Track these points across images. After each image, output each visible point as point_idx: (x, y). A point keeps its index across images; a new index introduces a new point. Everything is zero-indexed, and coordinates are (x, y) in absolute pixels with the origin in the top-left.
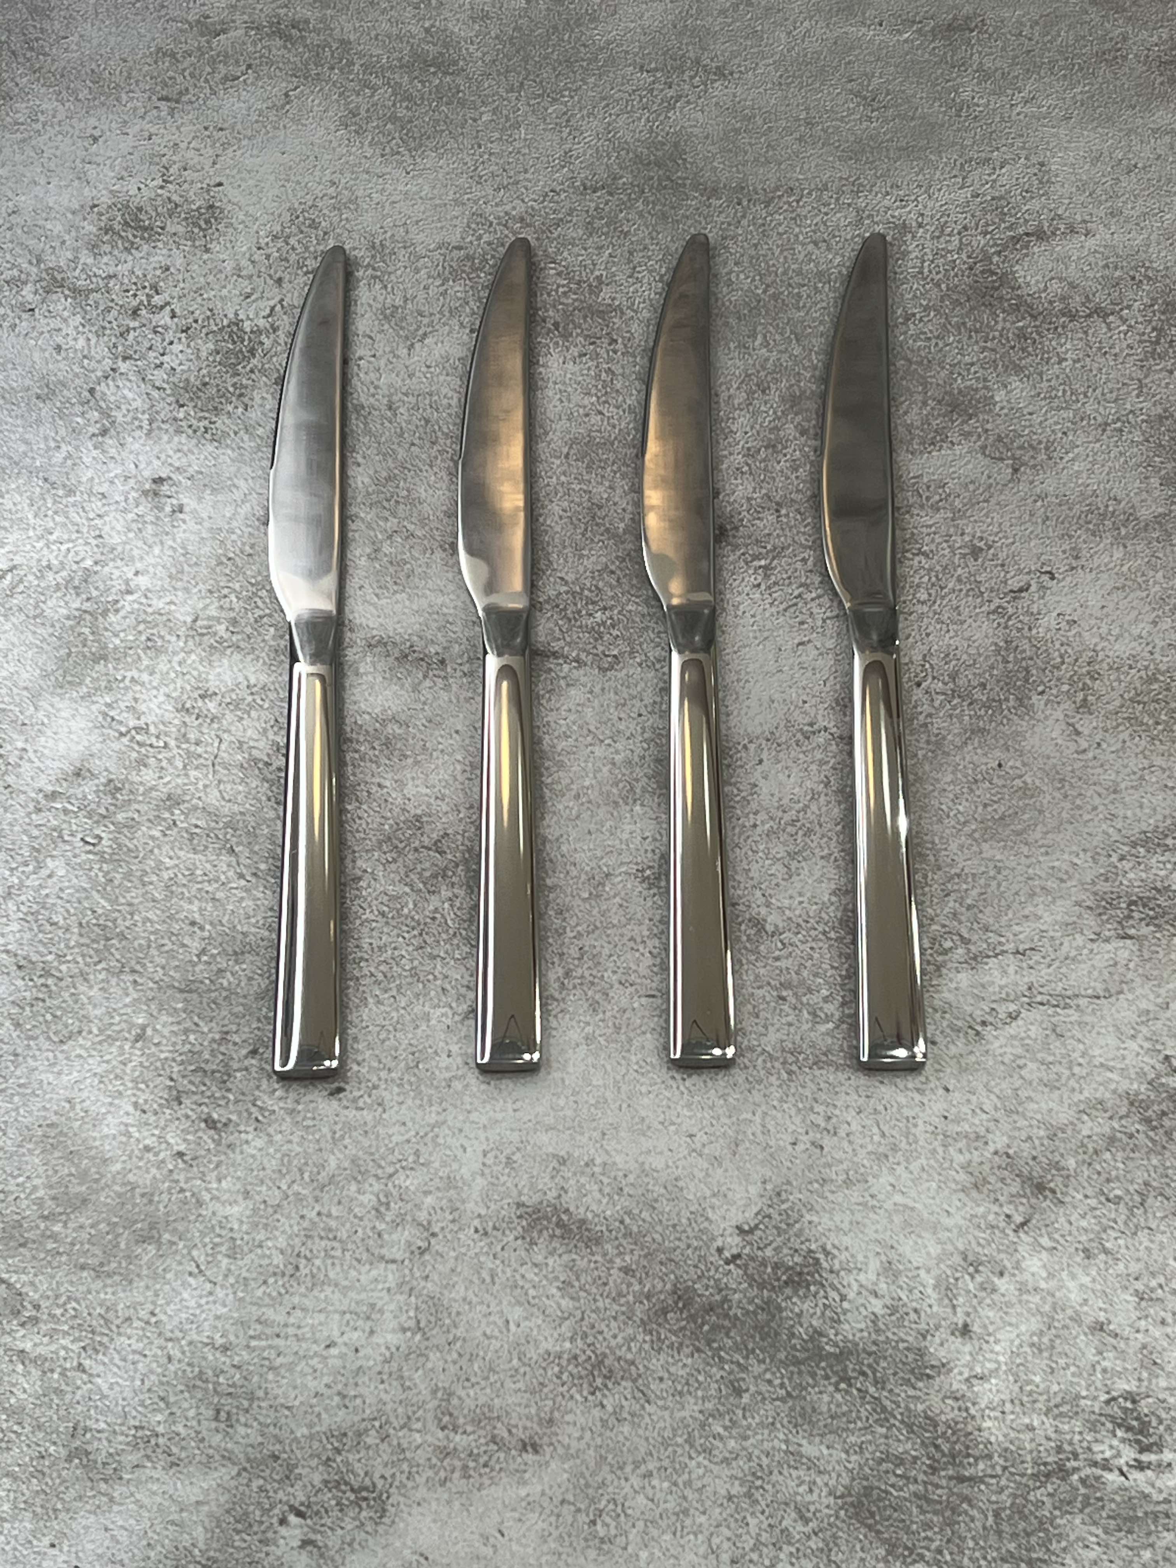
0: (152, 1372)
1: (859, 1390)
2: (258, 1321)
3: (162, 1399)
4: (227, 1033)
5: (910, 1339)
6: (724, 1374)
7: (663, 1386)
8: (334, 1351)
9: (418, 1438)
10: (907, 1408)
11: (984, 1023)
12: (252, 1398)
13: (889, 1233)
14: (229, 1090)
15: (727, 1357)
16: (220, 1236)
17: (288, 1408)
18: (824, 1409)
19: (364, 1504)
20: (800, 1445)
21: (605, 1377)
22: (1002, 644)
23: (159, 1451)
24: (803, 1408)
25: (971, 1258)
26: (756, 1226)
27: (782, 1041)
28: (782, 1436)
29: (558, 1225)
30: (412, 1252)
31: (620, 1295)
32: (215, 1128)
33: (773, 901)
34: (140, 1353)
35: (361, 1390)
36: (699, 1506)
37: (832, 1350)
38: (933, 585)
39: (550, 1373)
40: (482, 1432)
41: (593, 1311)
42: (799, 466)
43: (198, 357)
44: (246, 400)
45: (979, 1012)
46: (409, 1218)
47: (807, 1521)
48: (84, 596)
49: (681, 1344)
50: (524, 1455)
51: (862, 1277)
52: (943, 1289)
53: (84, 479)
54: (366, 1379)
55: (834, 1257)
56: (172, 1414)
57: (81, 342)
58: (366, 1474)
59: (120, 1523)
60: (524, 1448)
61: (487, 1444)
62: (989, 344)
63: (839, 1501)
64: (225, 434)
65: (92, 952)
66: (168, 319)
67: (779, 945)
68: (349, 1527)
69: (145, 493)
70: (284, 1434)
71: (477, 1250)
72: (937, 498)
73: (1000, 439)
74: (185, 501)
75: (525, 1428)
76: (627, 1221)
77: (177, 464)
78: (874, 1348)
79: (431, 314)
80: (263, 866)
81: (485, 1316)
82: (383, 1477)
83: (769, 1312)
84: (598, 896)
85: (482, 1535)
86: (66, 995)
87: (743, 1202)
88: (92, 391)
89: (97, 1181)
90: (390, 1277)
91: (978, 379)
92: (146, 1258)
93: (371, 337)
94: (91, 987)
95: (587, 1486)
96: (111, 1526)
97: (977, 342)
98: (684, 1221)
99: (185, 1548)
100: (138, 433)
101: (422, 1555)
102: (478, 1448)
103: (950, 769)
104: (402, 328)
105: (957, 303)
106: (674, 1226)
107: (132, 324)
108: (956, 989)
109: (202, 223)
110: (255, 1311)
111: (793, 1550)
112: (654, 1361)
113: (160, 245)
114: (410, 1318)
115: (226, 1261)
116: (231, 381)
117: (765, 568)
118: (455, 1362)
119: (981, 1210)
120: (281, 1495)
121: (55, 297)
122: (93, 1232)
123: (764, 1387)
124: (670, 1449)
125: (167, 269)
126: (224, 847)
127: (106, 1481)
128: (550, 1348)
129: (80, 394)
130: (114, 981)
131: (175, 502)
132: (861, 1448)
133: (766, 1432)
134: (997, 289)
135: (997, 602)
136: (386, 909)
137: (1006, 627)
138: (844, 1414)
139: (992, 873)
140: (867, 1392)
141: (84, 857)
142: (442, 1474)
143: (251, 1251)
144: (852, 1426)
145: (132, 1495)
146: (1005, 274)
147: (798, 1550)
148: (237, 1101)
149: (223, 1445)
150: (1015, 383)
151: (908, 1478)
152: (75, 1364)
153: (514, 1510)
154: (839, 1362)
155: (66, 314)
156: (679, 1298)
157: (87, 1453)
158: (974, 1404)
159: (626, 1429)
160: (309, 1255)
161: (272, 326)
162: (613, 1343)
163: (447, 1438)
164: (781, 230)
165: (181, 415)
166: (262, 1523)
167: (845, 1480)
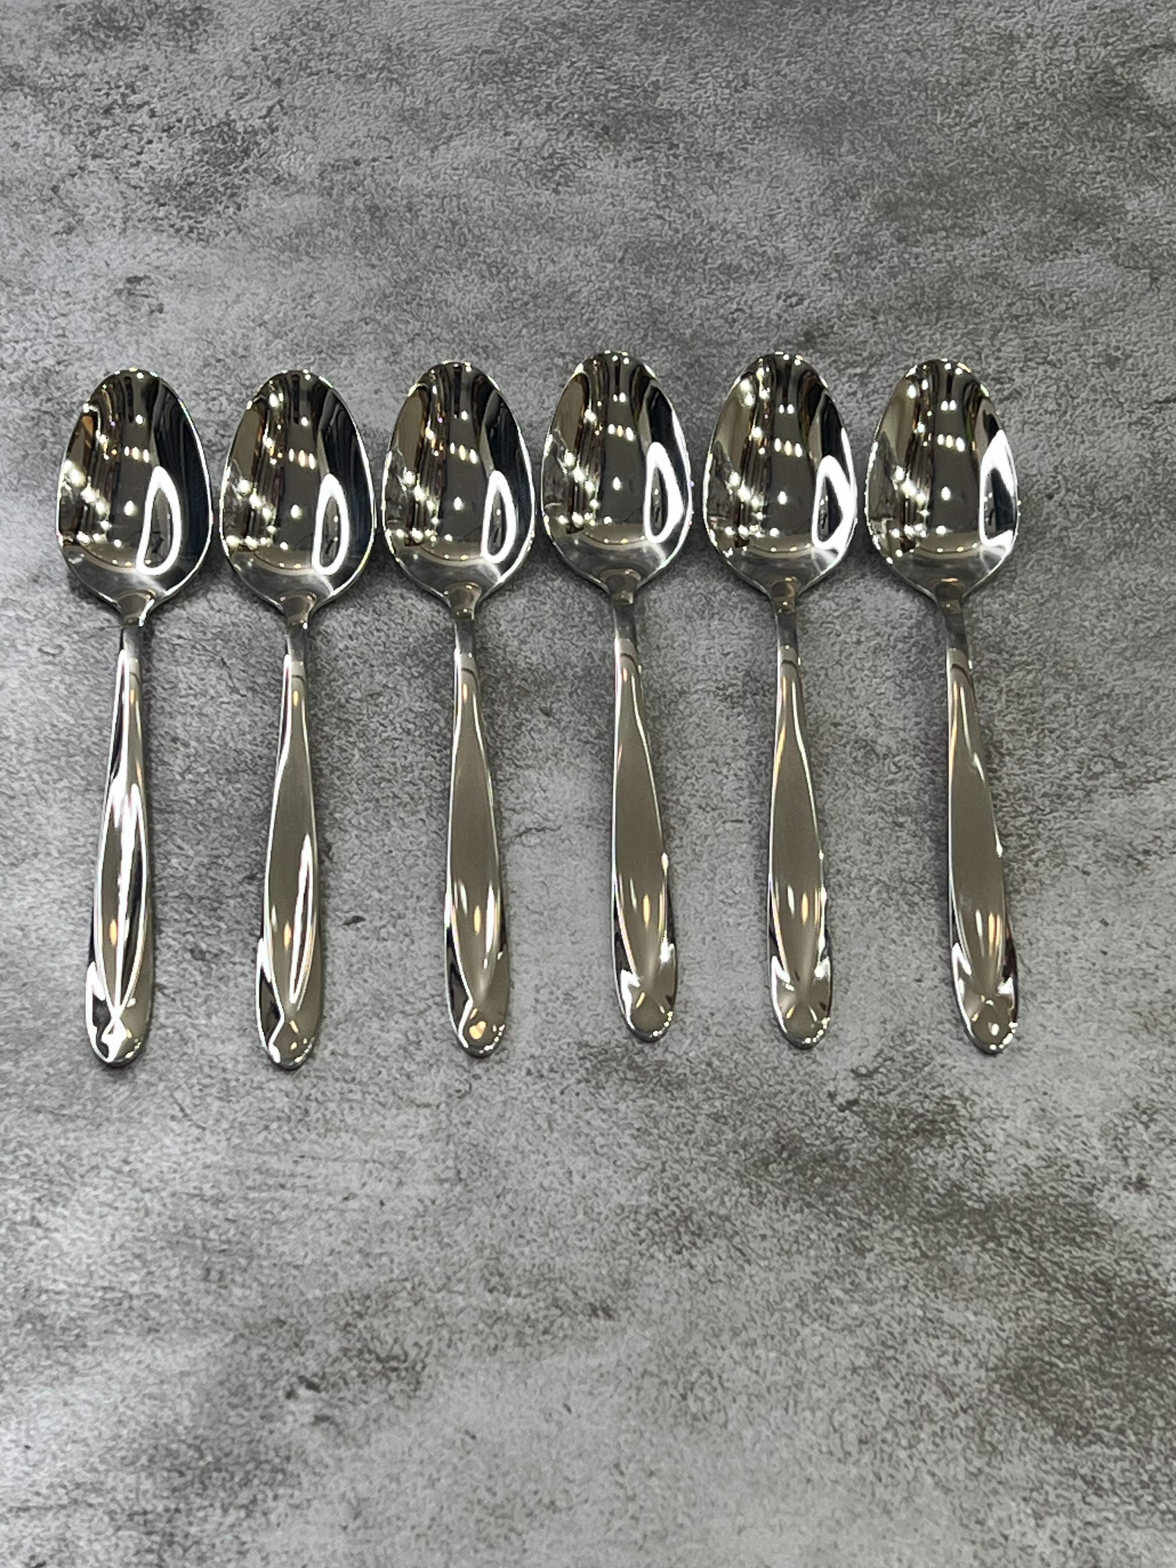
0: (125, 1227)
1: (1012, 1250)
2: (258, 1170)
3: (138, 1256)
4: (218, 857)
5: (1073, 1194)
6: (842, 1231)
7: (766, 1244)
8: (353, 1204)
9: (460, 1302)
10: (1073, 1271)
11: (1146, 852)
12: (251, 1256)
13: (1040, 1078)
14: (220, 919)
15: (845, 1212)
16: (210, 1077)
17: (297, 1267)
18: (969, 1270)
19: (393, 1375)
20: (941, 1311)
21: (693, 1233)
22: (1148, 456)
23: (135, 1314)
24: (941, 1270)
25: (1144, 1105)
26: (876, 1070)
27: (900, 870)
28: (916, 1301)
29: (630, 1067)
30: (450, 1096)
31: (709, 1143)
32: (203, 959)
33: (884, 721)
34: (110, 1206)
35: (388, 1247)
36: (816, 1379)
37: (976, 1206)
38: (1063, 395)
39: (623, 1229)
40: (542, 1295)
41: (677, 1161)
42: (899, 273)
43: (182, 157)
44: (239, 200)
45: (1140, 841)
46: (445, 1059)
47: (952, 1397)
48: (44, 397)
49: (787, 1199)
50: (594, 1320)
51: (1008, 1125)
52: (1110, 1139)
53: (45, 277)
54: (394, 1236)
55: (974, 1103)
56: (150, 1273)
57: (43, 140)
58: (396, 1341)
59: (83, 1396)
60: (594, 1312)
61: (547, 1308)
62: (1116, 153)
63: (993, 1375)
64: (214, 234)
65: (51, 769)
66: (146, 119)
67: (893, 768)
68: (375, 1401)
69: (119, 292)
70: (292, 1296)
71: (529, 1095)
72: (1063, 306)
73: (1134, 248)
74: (165, 301)
75: (595, 1291)
76: (716, 1062)
77: (156, 264)
78: (1028, 1204)
79: (459, 117)
80: (260, 680)
81: (542, 1166)
82: (416, 1344)
83: (896, 1164)
84: (669, 714)
85: (542, 1410)
86: (19, 815)
87: (859, 1043)
88: (55, 189)
89: (55, 1015)
90: (423, 1123)
91: (1104, 188)
92: (117, 1101)
93: (386, 139)
94: (50, 807)
95: (674, 1354)
96: (72, 1400)
97: (1102, 151)
98: (786, 1063)
99: (166, 1425)
100: (109, 232)
101: (467, 1433)
102: (536, 1312)
103: (1092, 584)
104: (424, 131)
105: (1077, 112)
106: (775, 1069)
107: (104, 123)
108: (1111, 815)
109: (187, 24)
110: (254, 1160)
111: (937, 1429)
112: (754, 1216)
113: (136, 44)
114: (448, 1168)
115: (217, 1104)
116: (220, 181)
117: (862, 375)
118: (505, 1217)
119: (1154, 1052)
120: (287, 1364)
121: (12, 95)
122: (51, 1071)
123: (893, 1247)
124: (777, 1315)
125: (146, 69)
126: (213, 660)
127: (65, 1349)
128: (623, 1202)
129: (41, 191)
130: (78, 800)
131: (154, 302)
132: (1016, 1314)
133: (897, 1296)
134: (1122, 99)
135: (1139, 412)
136: (411, 726)
137: (1152, 439)
138: (993, 1277)
139: (1148, 694)
140: (1021, 1252)
141: (42, 668)
142: (492, 1342)
143: (248, 1094)
144: (1003, 1290)
145: (99, 1364)
146: (1131, 85)
147: (943, 1429)
148: (229, 931)
149: (214, 1308)
150: (1149, 192)
151: (1077, 1349)
152: (27, 1216)
153: (582, 1382)
154: (986, 1219)
155: (25, 112)
156: (783, 1147)
157: (43, 1318)
158: (1156, 1266)
159: (722, 1292)
160: (321, 1098)
161: (270, 126)
162: (703, 1197)
163: (497, 1300)
164: (867, 38)
165: (161, 214)
166: (263, 1396)
167: (999, 1351)
